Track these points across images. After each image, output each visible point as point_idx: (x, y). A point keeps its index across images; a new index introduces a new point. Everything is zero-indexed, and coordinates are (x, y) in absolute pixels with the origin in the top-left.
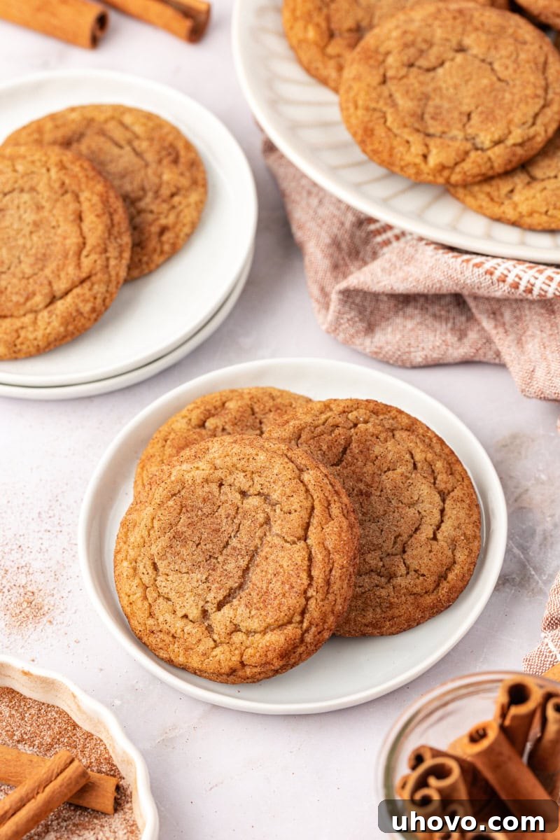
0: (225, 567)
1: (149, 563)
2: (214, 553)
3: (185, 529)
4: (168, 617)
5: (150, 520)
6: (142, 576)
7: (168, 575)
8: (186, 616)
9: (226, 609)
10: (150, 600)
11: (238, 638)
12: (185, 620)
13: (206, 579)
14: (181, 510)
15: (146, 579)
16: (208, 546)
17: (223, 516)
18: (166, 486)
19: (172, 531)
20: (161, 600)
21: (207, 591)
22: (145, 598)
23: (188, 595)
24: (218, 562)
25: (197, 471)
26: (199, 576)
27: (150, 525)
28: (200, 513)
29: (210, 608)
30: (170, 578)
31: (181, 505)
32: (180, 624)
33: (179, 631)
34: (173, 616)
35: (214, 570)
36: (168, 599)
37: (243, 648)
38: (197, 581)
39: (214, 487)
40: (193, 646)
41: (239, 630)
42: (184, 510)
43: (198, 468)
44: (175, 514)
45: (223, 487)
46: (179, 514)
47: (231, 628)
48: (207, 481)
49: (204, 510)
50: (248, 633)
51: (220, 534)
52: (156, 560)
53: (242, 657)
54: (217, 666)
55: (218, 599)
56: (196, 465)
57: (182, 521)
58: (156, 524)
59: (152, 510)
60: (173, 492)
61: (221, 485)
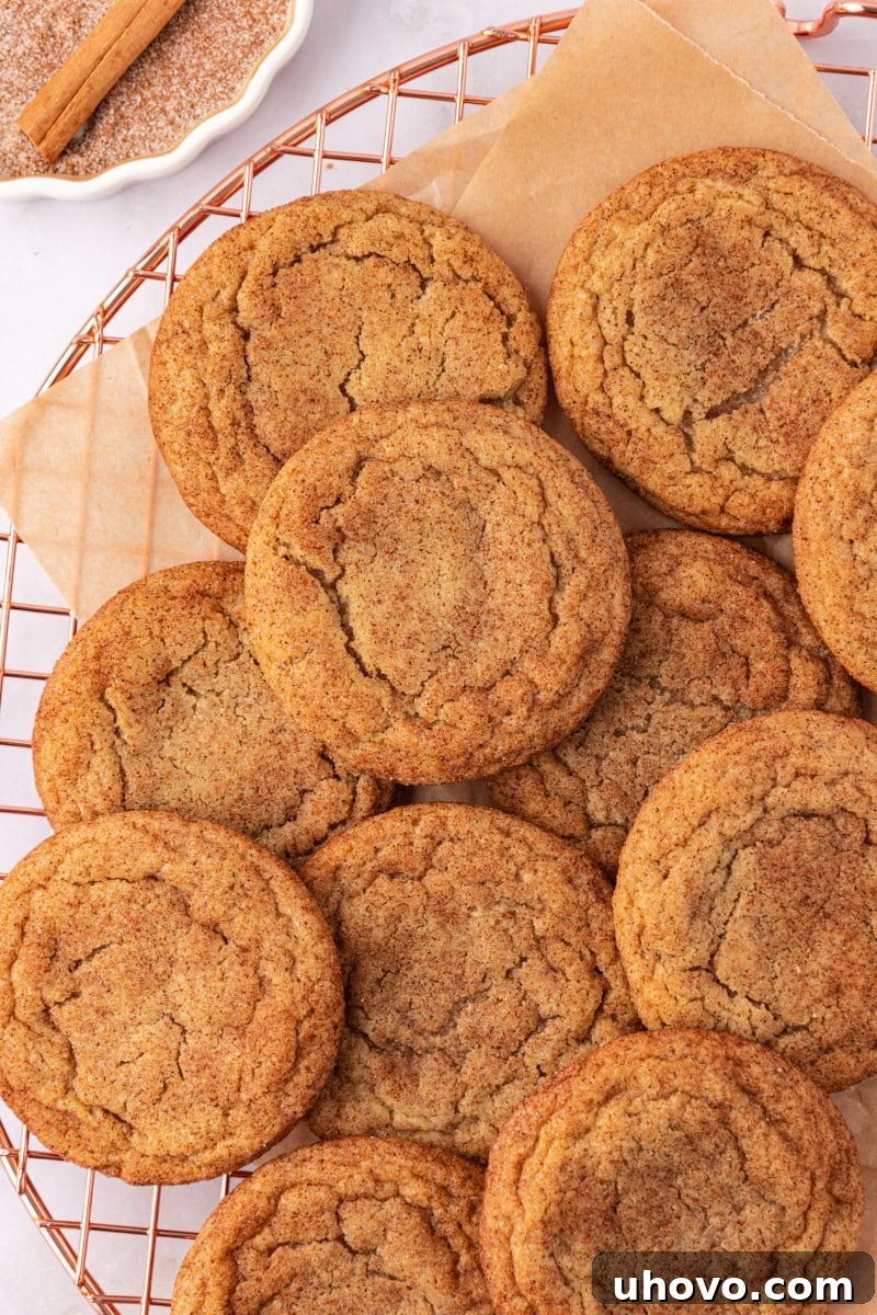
0: (733, 357)
1: (622, 309)
2: (723, 330)
3: (692, 279)
4: (632, 401)
5: (643, 245)
6: (605, 325)
7: (646, 338)
8: (657, 411)
9: (720, 421)
10: (608, 364)
11: (727, 472)
12: (654, 416)
13: (703, 365)
14: (696, 248)
15: (610, 332)
16: (717, 315)
17: (755, 281)
18: (684, 203)
19: (672, 274)
20: (625, 372)
21: (700, 384)
22: (601, 359)
23: (672, 380)
24: (725, 345)
25: (740, 202)
26: (693, 357)
27: (641, 252)
28: (721, 263)
29: (698, 413)
30: (649, 344)
31: (697, 241)
32: (647, 419)
33: (643, 429)
34: (640, 403)
35: (716, 355)
36: (638, 375)
37: (733, 489)
38: (689, 365)
39: (758, 235)
40: (657, 460)
41: (732, 460)
42: (699, 250)
43: (740, 197)
44: (685, 251)
45: (769, 238)
46: (691, 253)
47: (722, 452)
48: (749, 221)
49: (729, 261)
50: (745, 470)
51: (741, 304)
52: (635, 309)
53: (727, 500)
54: (685, 501)
55: (714, 403)
56: (740, 190)
57: (691, 265)
58: (651, 256)
59: (650, 232)
60: (690, 217)
61: (767, 234)
